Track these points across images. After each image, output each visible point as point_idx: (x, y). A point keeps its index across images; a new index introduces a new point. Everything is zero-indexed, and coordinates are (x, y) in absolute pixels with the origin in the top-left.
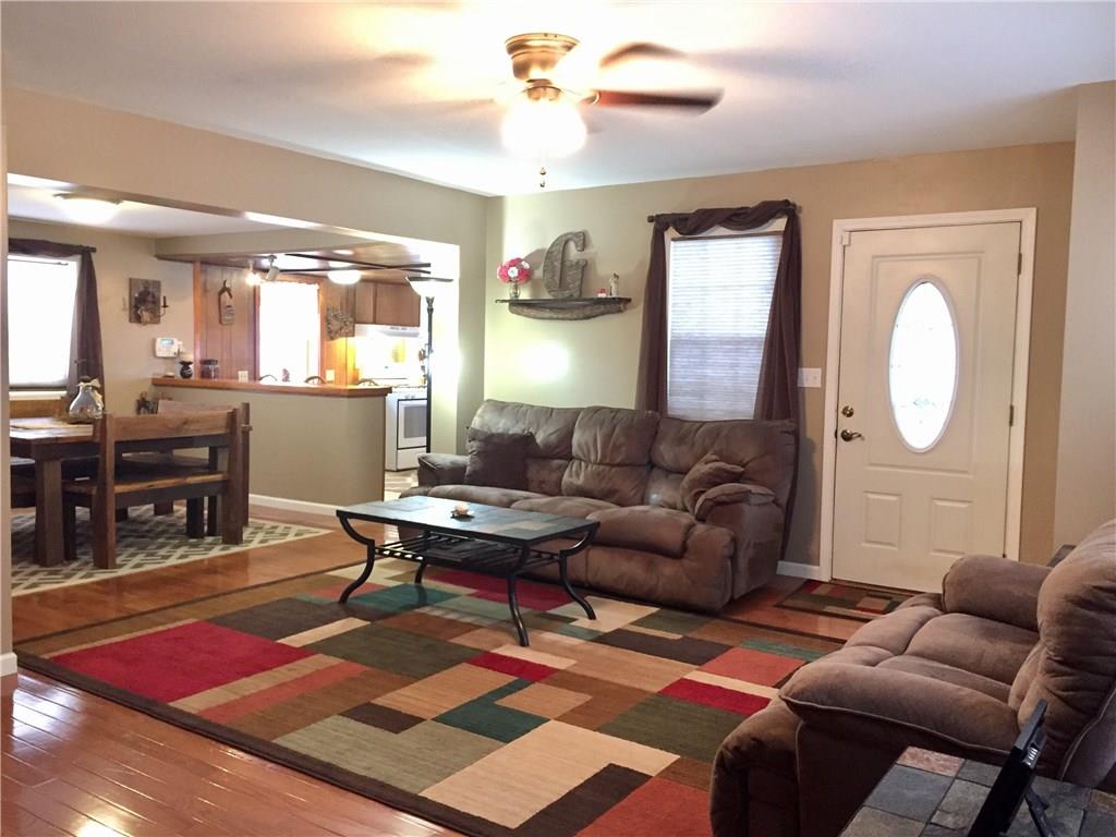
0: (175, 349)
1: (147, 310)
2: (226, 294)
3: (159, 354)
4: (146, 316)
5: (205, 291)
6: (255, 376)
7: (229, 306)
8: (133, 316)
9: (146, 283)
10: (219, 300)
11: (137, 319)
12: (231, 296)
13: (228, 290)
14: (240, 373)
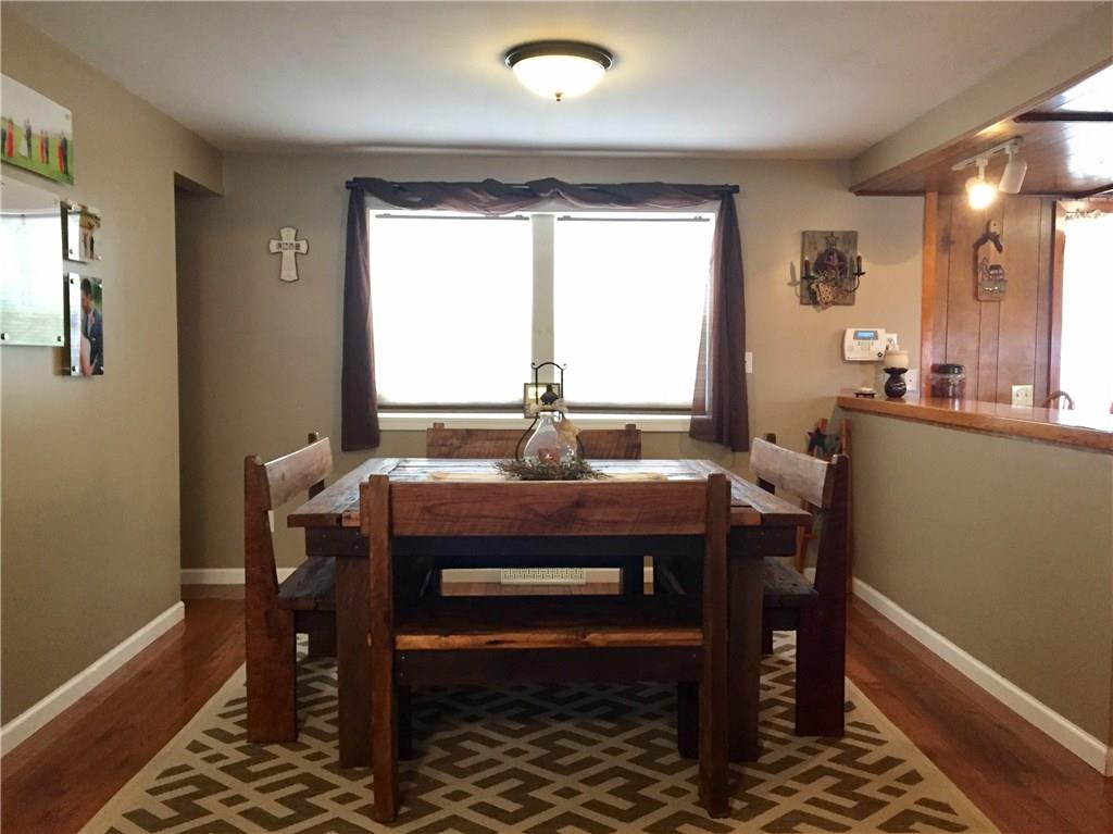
0: (879, 346)
1: (826, 281)
2: (991, 245)
3: (849, 355)
4: (825, 291)
5: (947, 242)
6: (1049, 396)
7: (997, 267)
8: (807, 294)
9: (830, 237)
10: (976, 257)
11: (811, 298)
12: (999, 249)
13: (996, 239)
14: (1015, 389)
